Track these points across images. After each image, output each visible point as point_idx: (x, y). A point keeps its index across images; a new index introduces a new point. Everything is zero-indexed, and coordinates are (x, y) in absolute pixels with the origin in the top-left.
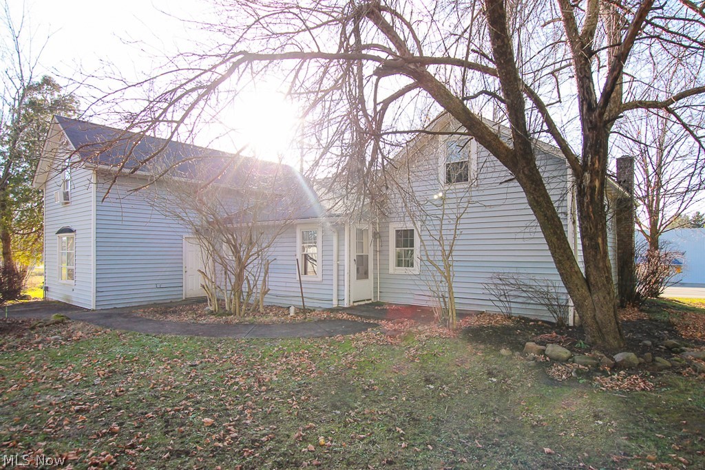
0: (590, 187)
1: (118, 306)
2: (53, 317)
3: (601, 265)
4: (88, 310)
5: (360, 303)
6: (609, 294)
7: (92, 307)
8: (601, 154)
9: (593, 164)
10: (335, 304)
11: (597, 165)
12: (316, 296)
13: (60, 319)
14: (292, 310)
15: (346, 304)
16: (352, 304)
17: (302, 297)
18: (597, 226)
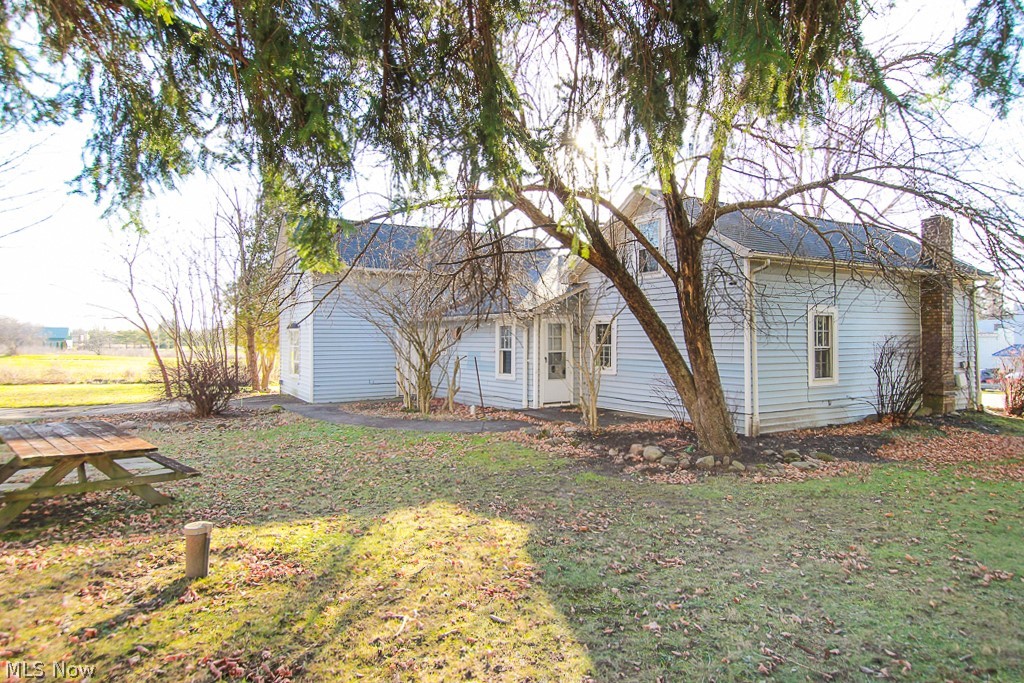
0: (684, 292)
1: (333, 401)
2: (272, 407)
3: (702, 369)
4: (308, 403)
5: (552, 405)
6: (711, 398)
7: (310, 401)
8: (690, 261)
9: (684, 271)
10: (524, 405)
11: (687, 272)
12: (512, 397)
13: (276, 409)
14: (473, 409)
15: (534, 406)
16: (542, 405)
17: (481, 395)
18: (694, 330)
